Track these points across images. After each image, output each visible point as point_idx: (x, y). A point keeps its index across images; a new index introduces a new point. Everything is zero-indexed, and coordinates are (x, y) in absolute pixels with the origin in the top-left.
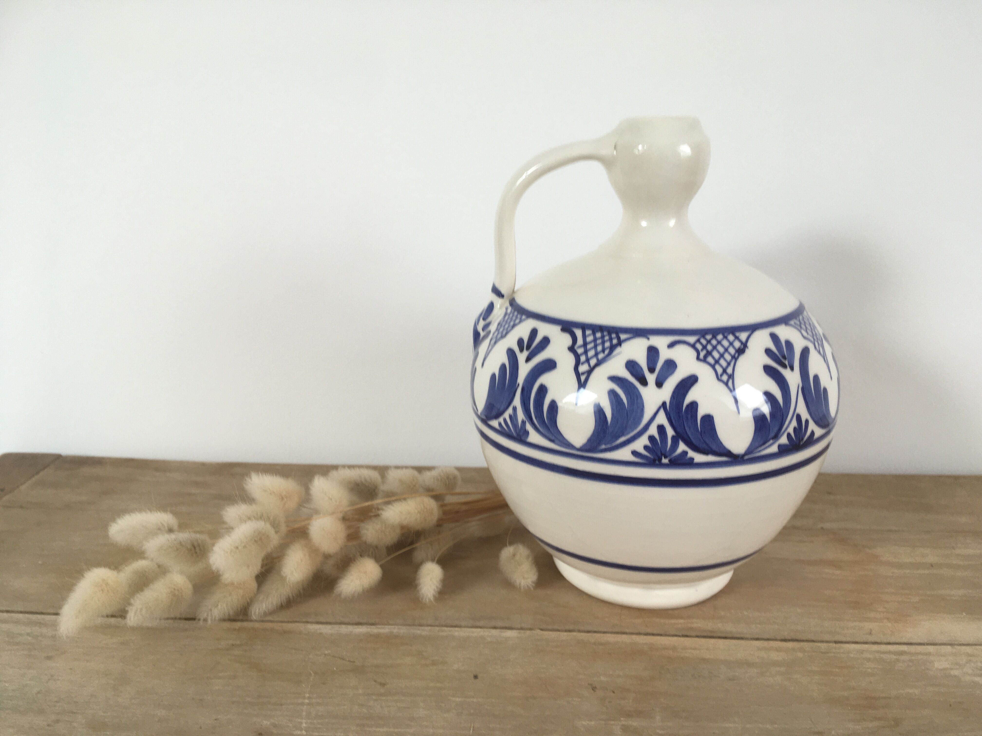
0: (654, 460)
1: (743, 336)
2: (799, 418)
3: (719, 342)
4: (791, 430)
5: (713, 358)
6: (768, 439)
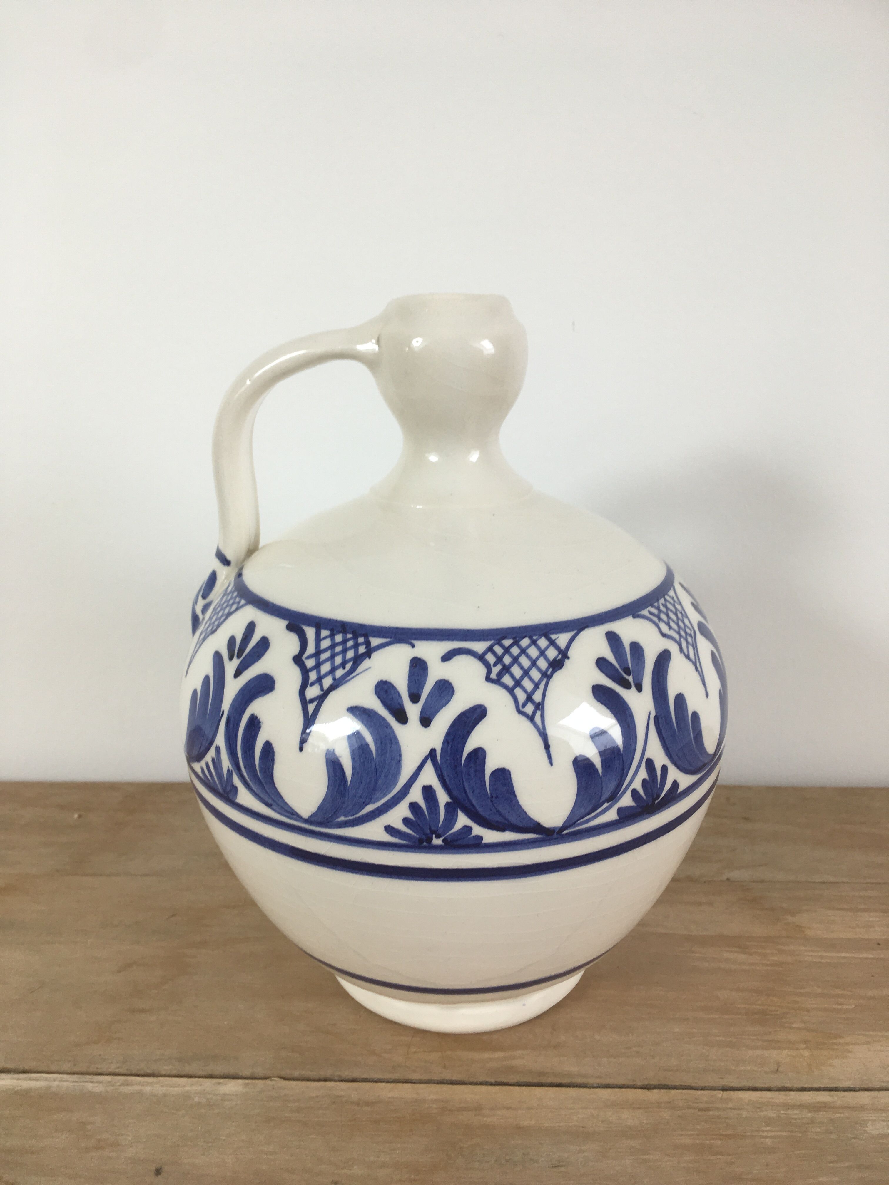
0: (421, 841)
1: (562, 639)
2: (650, 764)
3: (523, 651)
4: (637, 785)
5: (512, 676)
6: (601, 801)
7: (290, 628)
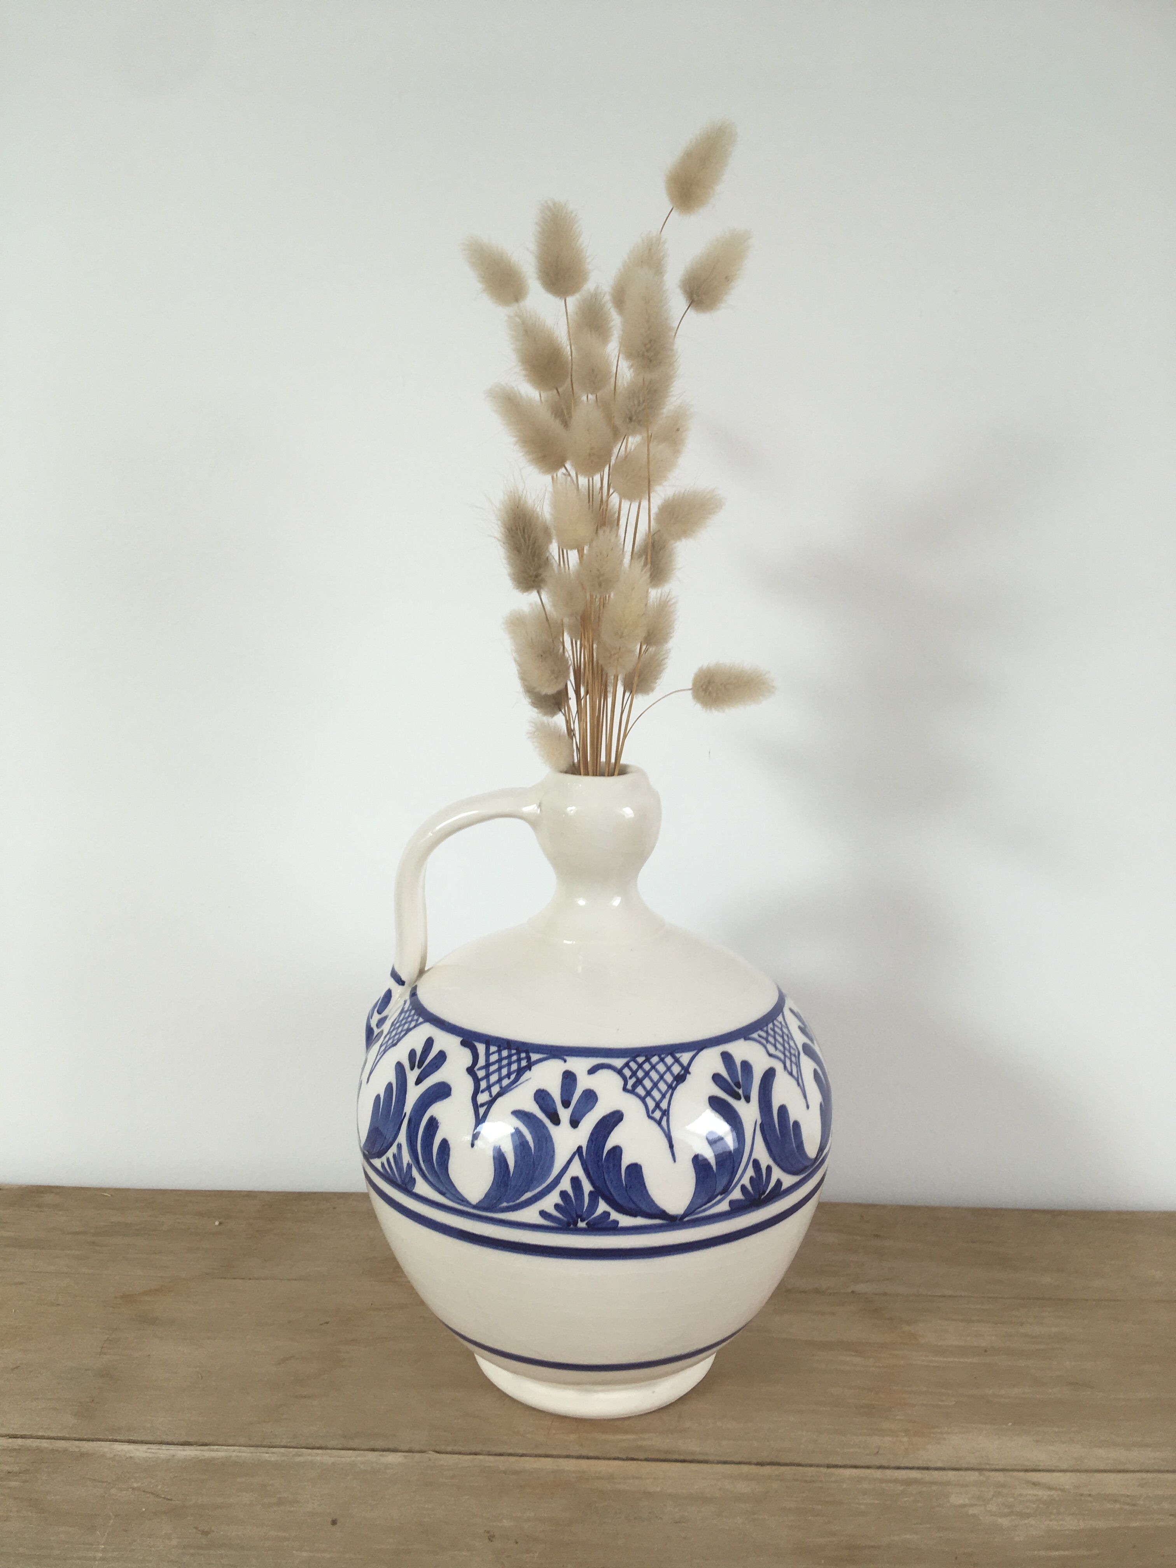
0: (569, 1224)
1: (685, 1057)
2: (756, 1164)
3: (653, 1067)
4: (746, 1181)
5: (644, 1088)
6: (715, 1193)
7: (464, 1044)
